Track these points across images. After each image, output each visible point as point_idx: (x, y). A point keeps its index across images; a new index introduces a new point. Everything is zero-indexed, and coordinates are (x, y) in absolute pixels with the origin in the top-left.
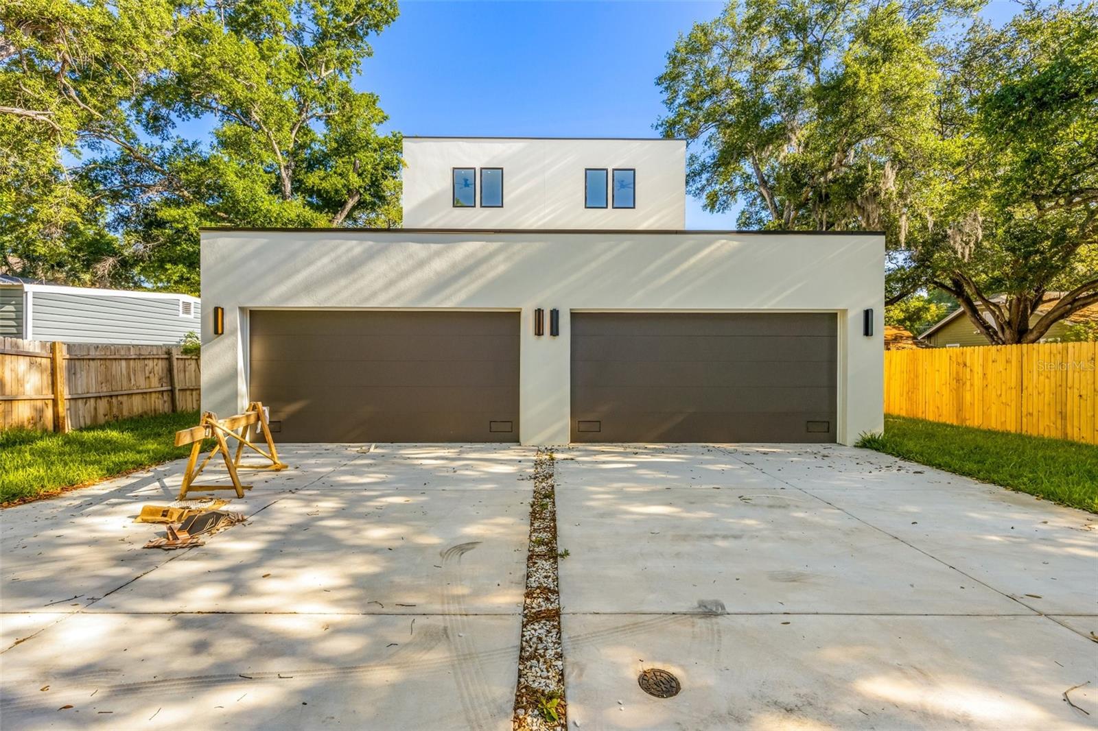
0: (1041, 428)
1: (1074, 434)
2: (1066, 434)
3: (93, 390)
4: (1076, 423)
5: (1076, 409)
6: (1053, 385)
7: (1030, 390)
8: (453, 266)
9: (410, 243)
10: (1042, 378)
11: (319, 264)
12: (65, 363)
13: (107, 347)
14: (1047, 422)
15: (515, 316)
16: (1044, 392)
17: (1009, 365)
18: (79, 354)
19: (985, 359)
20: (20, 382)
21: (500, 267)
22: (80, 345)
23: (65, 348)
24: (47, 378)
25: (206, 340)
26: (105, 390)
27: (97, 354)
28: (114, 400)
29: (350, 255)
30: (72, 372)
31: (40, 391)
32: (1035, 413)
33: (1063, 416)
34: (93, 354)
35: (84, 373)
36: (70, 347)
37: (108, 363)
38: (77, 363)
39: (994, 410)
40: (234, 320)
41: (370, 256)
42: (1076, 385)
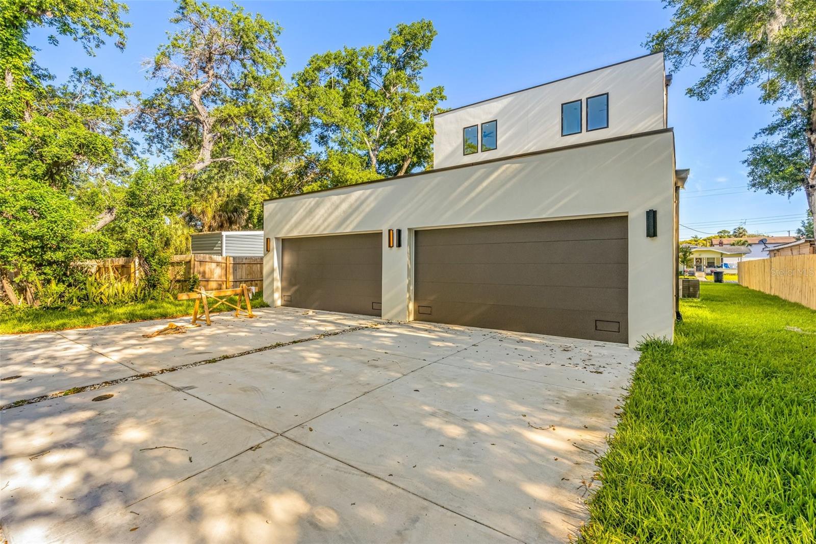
3: (244, 278)
8: (351, 206)
9: (333, 196)
11: (300, 212)
12: (231, 265)
13: (251, 258)
15: (379, 235)
18: (238, 261)
20: (212, 272)
21: (370, 204)
22: (239, 258)
23: (231, 259)
24: (224, 272)
25: (265, 255)
26: (249, 278)
27: (247, 261)
28: (253, 282)
29: (310, 206)
30: (235, 270)
31: (220, 277)
34: (244, 261)
35: (240, 270)
36: (234, 258)
37: (251, 265)
38: (237, 265)
40: (273, 244)
41: (317, 205)
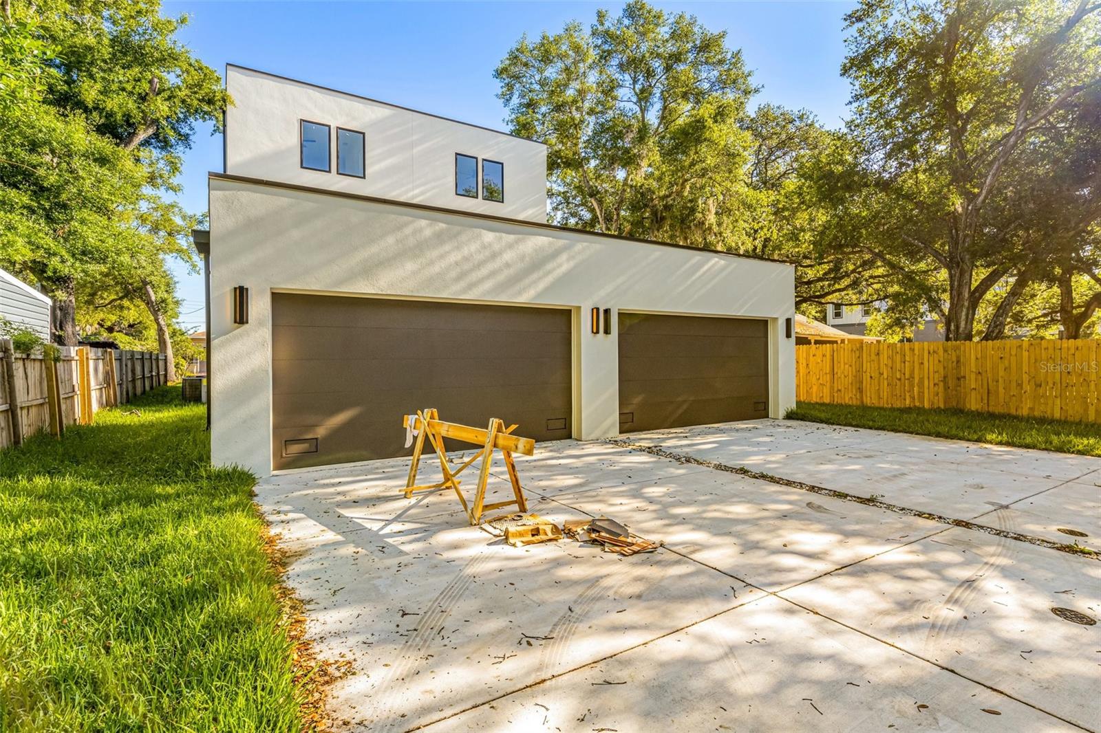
0: (847, 399)
1: (868, 402)
2: (862, 402)
4: (868, 395)
5: (868, 386)
6: (854, 371)
7: (839, 374)
10: (847, 366)
14: (850, 395)
16: (848, 375)
17: (824, 358)
19: (808, 354)
32: (843, 389)
33: (860, 390)
39: (815, 389)
42: (868, 370)
